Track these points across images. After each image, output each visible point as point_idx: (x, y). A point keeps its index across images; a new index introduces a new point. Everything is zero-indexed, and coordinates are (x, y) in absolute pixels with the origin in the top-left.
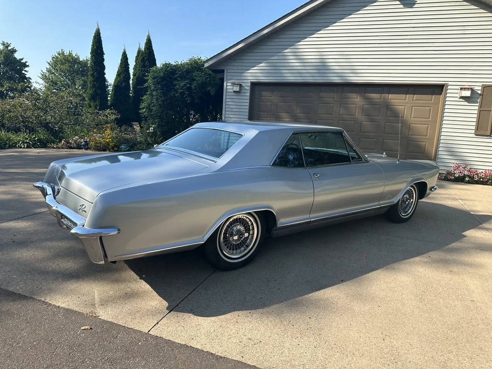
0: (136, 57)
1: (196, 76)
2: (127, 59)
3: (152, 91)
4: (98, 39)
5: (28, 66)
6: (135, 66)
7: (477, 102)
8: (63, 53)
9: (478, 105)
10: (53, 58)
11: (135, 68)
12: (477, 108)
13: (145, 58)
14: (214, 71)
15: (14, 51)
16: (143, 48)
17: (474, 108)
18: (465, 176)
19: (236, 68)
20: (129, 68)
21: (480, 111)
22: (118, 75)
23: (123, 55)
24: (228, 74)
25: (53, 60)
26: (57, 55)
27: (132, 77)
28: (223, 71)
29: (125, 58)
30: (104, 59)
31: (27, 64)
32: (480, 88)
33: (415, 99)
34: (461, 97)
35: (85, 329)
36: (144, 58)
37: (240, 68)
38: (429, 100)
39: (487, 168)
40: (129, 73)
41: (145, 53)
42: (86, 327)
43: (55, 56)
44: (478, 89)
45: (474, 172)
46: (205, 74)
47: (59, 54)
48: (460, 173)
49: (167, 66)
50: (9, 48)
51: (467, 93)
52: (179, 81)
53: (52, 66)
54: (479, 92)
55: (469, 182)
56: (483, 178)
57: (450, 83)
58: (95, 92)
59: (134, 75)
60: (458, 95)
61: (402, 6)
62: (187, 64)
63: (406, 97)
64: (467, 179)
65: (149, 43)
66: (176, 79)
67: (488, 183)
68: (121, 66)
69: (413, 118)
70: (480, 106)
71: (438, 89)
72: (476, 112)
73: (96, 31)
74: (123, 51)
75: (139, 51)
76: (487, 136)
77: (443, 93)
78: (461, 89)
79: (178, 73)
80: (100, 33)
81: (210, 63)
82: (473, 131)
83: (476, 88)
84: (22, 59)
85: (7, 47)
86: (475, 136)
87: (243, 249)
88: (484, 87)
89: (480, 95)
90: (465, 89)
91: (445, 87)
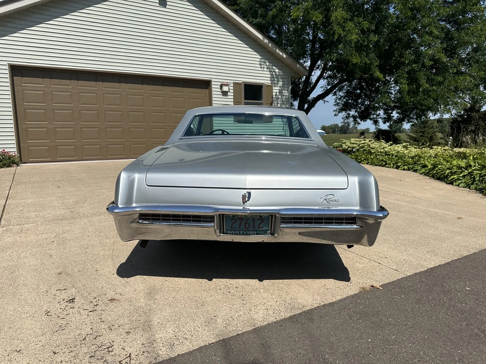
9: (233, 97)
12: (233, 100)
32: (232, 85)
54: (232, 88)
57: (213, 80)
71: (205, 84)
72: (233, 103)
77: (210, 88)
78: (222, 85)
88: (235, 84)
91: (210, 83)
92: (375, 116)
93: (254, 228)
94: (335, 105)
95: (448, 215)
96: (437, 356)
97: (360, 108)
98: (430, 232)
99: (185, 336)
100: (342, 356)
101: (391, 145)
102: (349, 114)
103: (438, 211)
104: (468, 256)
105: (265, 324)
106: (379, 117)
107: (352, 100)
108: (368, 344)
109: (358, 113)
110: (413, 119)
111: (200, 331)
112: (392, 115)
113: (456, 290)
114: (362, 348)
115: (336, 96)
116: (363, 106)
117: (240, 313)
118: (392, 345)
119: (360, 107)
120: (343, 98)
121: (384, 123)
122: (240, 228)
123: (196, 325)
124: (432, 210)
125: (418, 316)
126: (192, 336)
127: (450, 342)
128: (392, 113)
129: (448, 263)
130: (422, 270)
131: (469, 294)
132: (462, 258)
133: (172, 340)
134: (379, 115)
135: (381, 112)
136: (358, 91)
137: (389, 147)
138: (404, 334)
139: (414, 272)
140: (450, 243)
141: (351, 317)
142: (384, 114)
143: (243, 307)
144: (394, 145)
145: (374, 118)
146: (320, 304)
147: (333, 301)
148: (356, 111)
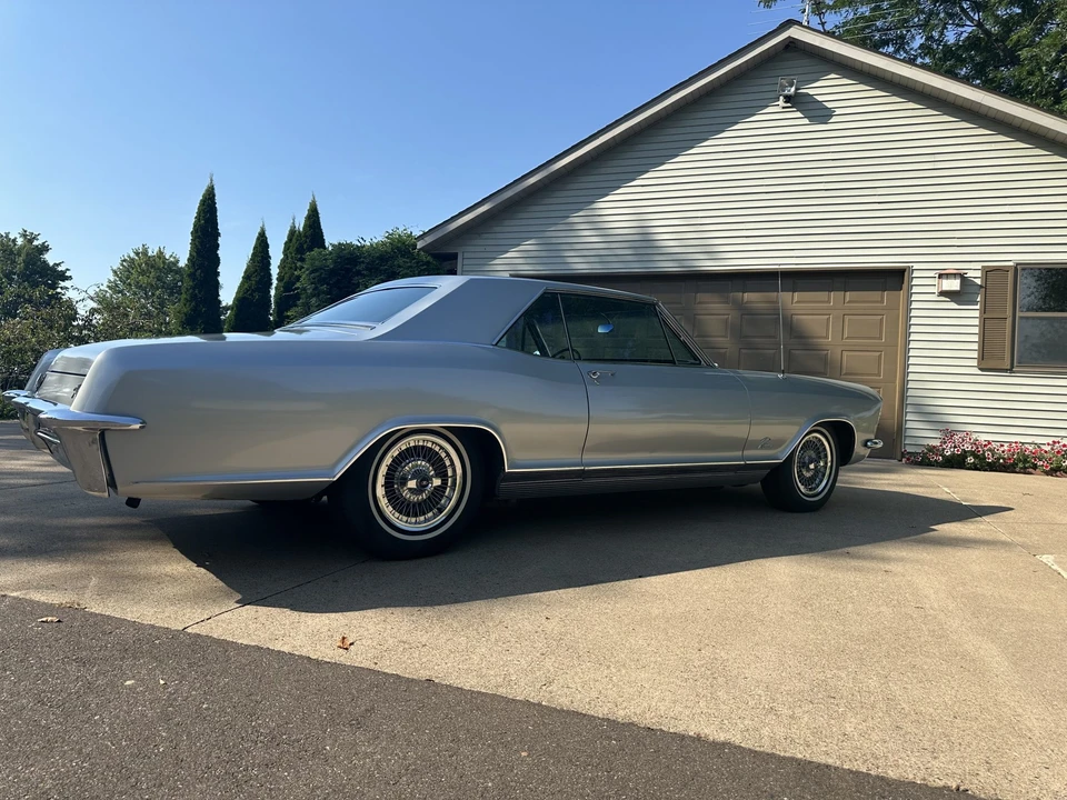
0: (286, 243)
1: (400, 267)
2: (267, 246)
3: (309, 297)
4: (209, 205)
5: (70, 278)
6: (283, 261)
7: (976, 303)
8: (145, 252)
9: (978, 307)
10: (125, 260)
11: (282, 266)
12: (977, 314)
13: (305, 246)
14: (435, 256)
15: (45, 248)
16: (300, 224)
17: (972, 314)
18: (965, 454)
19: (482, 249)
20: (269, 264)
21: (984, 322)
22: (247, 277)
23: (258, 239)
24: (466, 262)
25: (122, 265)
26: (132, 255)
27: (275, 282)
28: (455, 257)
29: (262, 244)
30: (218, 245)
31: (68, 274)
32: (979, 274)
33: (847, 299)
34: (942, 293)
35: (46, 622)
36: (301, 245)
37: (488, 249)
38: (877, 302)
39: (1013, 439)
40: (270, 275)
41: (305, 236)
42: (50, 619)
43: (129, 257)
44: (975, 275)
45: (985, 446)
46: (418, 263)
47: (137, 254)
48: (955, 447)
49: (340, 247)
50: (35, 243)
51: (954, 285)
52: (364, 276)
53: (120, 278)
54: (978, 281)
55: (974, 468)
56: (1004, 459)
57: (916, 266)
58: (195, 310)
59: (280, 279)
60: (935, 290)
61: (806, 121)
62: (384, 244)
63: (829, 297)
64: (970, 460)
65: (313, 217)
66: (359, 273)
67: (1017, 470)
68: (253, 259)
69: (847, 338)
70: (984, 310)
71: (893, 278)
72: (977, 322)
73: (207, 191)
74: (259, 230)
75: (292, 232)
76: (1006, 371)
77: (905, 286)
78: (940, 276)
79: (363, 262)
80: (214, 196)
81: (429, 240)
82: (975, 363)
83: (970, 274)
84: (59, 264)
85: (31, 241)
86: (980, 373)
87: (430, 514)
88: (988, 272)
89: (981, 286)
90: (948, 276)
91: (906, 274)
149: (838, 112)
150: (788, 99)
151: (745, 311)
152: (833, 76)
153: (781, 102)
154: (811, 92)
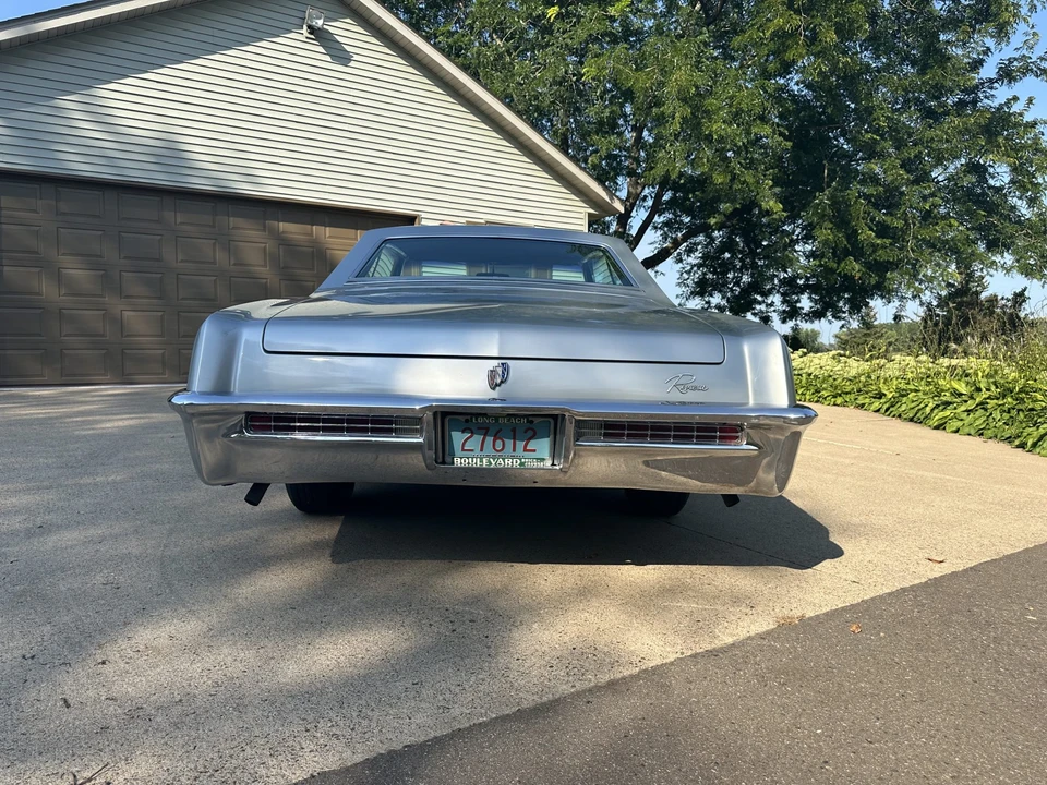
57: (423, 215)
61: (328, 58)
91: (416, 221)
92: (763, 307)
93: (514, 450)
94: (679, 284)
95: (948, 480)
96: (997, 766)
97: (732, 290)
98: (917, 510)
99: (334, 730)
100: (755, 769)
101: (805, 354)
102: (708, 303)
103: (926, 474)
104: (1012, 554)
105: (545, 699)
106: (773, 309)
107: (714, 273)
108: (817, 742)
109: (728, 302)
110: (844, 312)
111: (375, 719)
112: (798, 305)
113: (1006, 622)
114: (802, 749)
115: (680, 265)
116: (739, 286)
117: (480, 676)
118: (879, 742)
119: (731, 288)
120: (695, 269)
121: (784, 321)
122: (482, 450)
123: (364, 703)
124: (911, 472)
125: (929, 676)
126: (353, 730)
127: (1022, 733)
128: (798, 301)
129: (971, 568)
130: (917, 582)
131: (1037, 629)
132: (1001, 559)
133: (299, 739)
134: (772, 304)
135: (776, 299)
136: (727, 255)
137: (801, 359)
138: (903, 716)
139: (898, 586)
140: (965, 531)
141: (762, 679)
142: (783, 303)
143: (490, 663)
144: (811, 354)
145: (761, 311)
146: (682, 653)
147: (714, 646)
148: (723, 297)
149: (356, 57)
150: (312, 29)
151: (284, 242)
152: (348, 20)
153: (305, 30)
154: (332, 30)
